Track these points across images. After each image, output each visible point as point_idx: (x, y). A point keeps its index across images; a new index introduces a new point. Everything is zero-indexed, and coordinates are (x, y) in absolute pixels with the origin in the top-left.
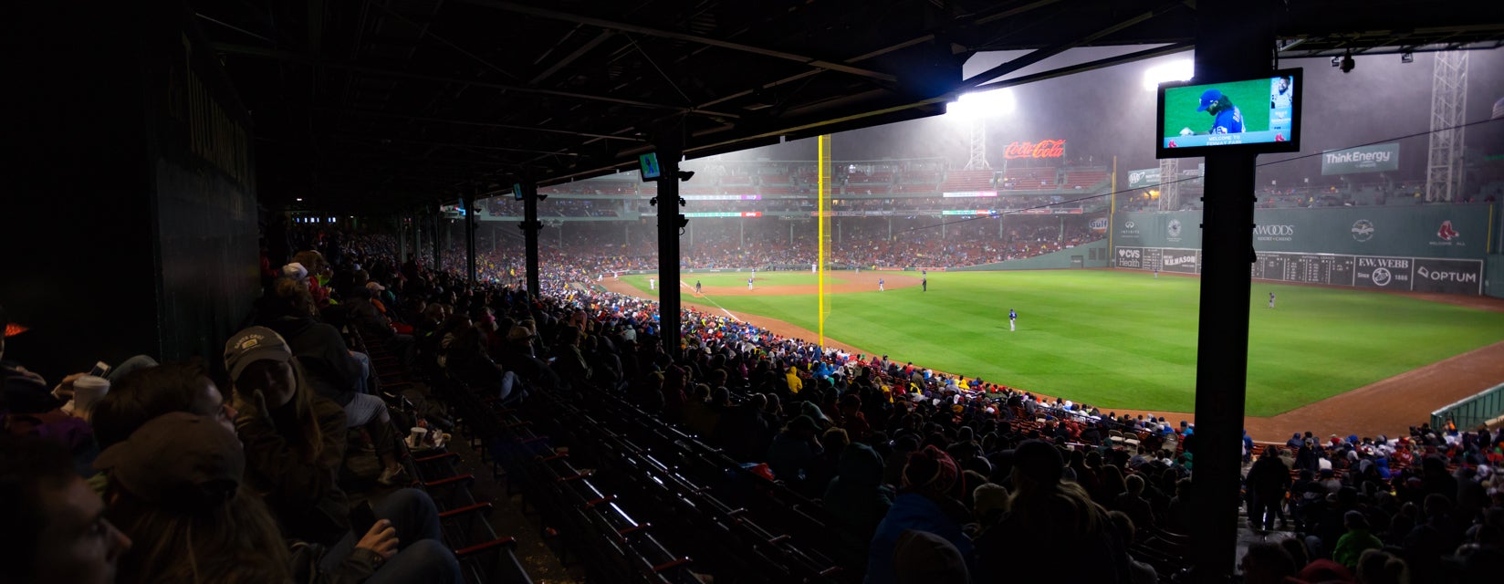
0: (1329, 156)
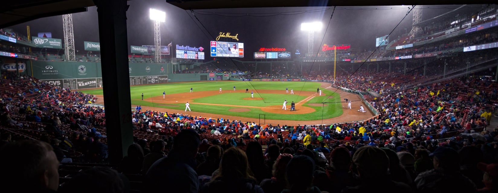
0: (133, 47)
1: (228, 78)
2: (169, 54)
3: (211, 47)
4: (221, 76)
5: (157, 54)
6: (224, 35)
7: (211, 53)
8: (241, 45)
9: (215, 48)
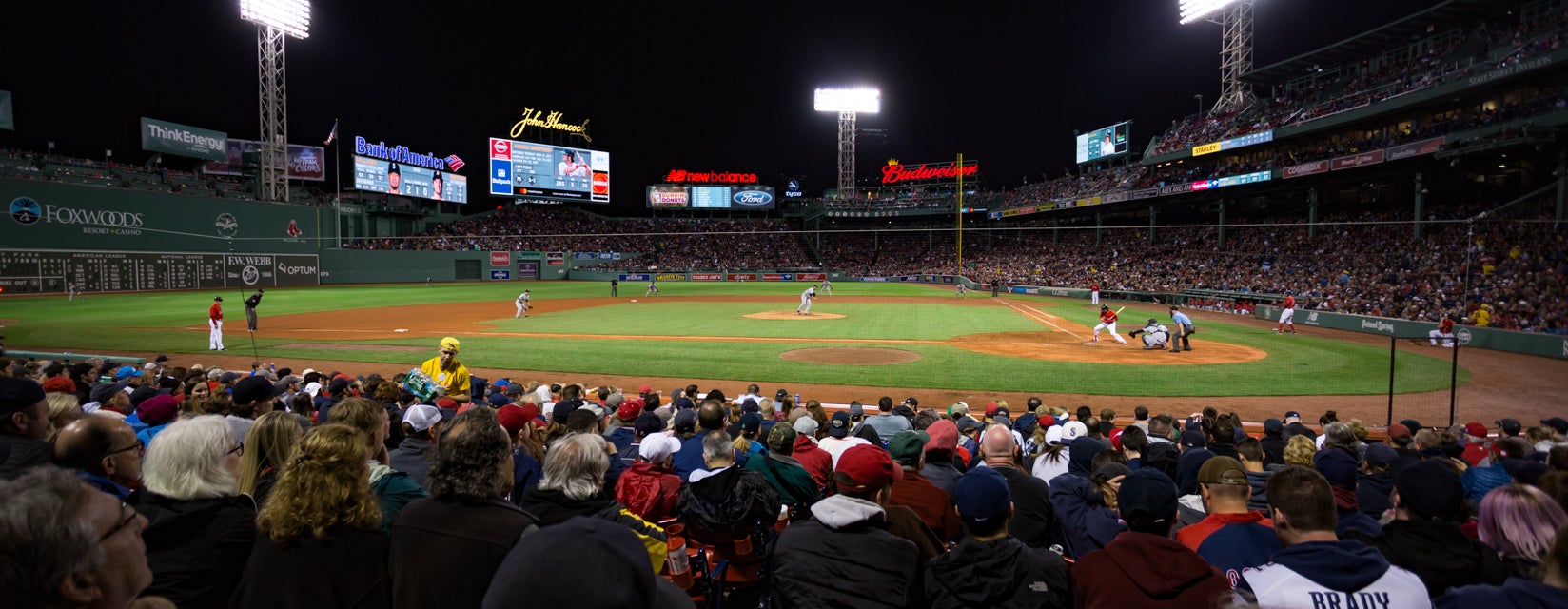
0: (153, 127)
1: (561, 272)
2: (323, 178)
3: (491, 158)
4: (537, 266)
5: (272, 168)
6: (538, 119)
7: (493, 180)
8: (601, 160)
9: (506, 166)
